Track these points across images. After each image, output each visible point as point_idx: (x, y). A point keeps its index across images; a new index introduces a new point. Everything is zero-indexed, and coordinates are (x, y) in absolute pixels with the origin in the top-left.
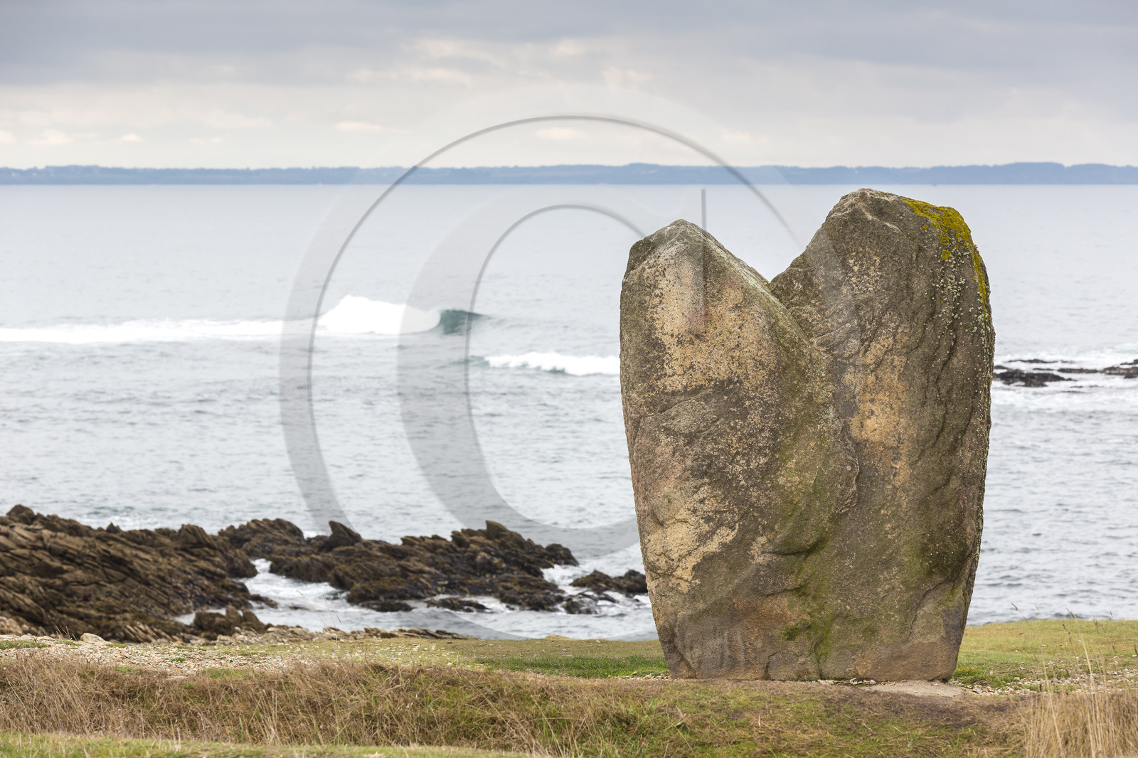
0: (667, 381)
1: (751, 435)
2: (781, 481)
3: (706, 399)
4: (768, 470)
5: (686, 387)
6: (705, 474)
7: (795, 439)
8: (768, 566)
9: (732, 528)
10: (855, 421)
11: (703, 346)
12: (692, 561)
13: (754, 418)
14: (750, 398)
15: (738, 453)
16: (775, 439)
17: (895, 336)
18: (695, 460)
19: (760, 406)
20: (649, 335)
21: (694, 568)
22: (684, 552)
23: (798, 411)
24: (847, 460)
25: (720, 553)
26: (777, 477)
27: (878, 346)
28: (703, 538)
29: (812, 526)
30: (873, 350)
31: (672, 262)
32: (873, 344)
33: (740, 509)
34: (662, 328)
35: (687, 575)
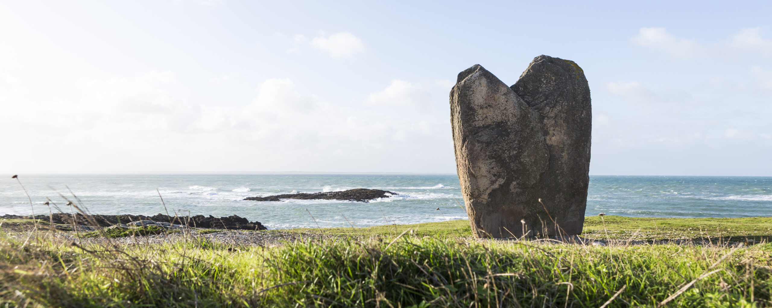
0: (476, 123)
1: (511, 142)
2: (522, 160)
3: (493, 129)
4: (517, 157)
5: (484, 125)
6: (493, 158)
7: (527, 144)
8: (516, 193)
9: (504, 178)
10: (548, 138)
11: (492, 109)
12: (488, 191)
13: (512, 136)
14: (510, 129)
15: (506, 150)
16: (519, 144)
17: (562, 106)
18: (490, 152)
19: (514, 131)
20: (469, 106)
21: (489, 194)
22: (485, 188)
23: (528, 133)
24: (545, 152)
25: (499, 188)
26: (520, 159)
27: (556, 110)
28: (493, 183)
29: (533, 177)
30: (554, 112)
31: (478, 78)
32: (554, 109)
33: (507, 171)
34: (474, 103)
35: (486, 197)
